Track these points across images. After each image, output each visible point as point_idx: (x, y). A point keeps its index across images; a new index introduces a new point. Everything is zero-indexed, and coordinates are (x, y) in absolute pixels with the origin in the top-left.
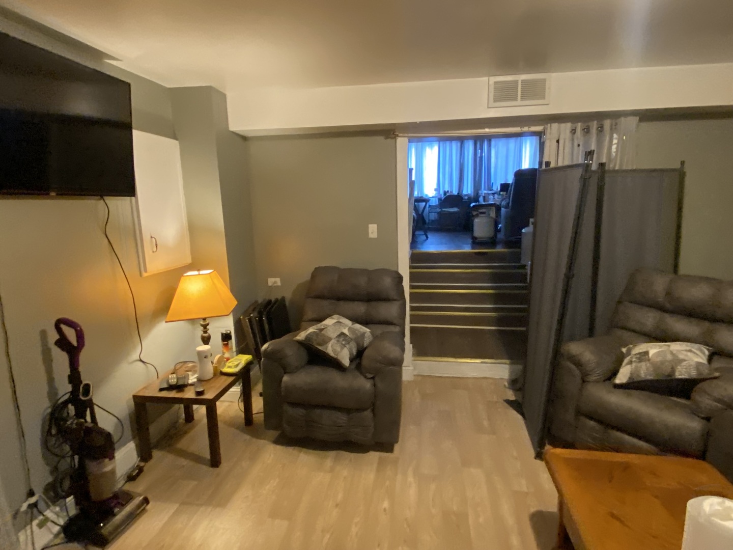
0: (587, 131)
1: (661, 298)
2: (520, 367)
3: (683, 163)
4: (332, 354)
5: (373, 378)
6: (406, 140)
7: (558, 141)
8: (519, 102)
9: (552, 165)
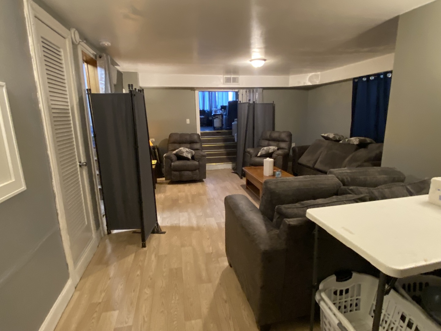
0: (250, 92)
1: (268, 137)
2: (234, 164)
3: (273, 102)
4: (186, 156)
5: (199, 161)
6: (198, 91)
7: (242, 95)
8: (232, 83)
9: (241, 102)
